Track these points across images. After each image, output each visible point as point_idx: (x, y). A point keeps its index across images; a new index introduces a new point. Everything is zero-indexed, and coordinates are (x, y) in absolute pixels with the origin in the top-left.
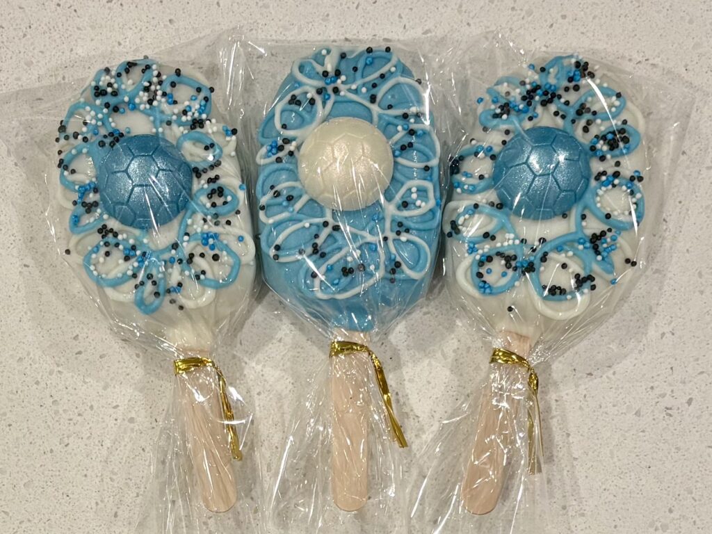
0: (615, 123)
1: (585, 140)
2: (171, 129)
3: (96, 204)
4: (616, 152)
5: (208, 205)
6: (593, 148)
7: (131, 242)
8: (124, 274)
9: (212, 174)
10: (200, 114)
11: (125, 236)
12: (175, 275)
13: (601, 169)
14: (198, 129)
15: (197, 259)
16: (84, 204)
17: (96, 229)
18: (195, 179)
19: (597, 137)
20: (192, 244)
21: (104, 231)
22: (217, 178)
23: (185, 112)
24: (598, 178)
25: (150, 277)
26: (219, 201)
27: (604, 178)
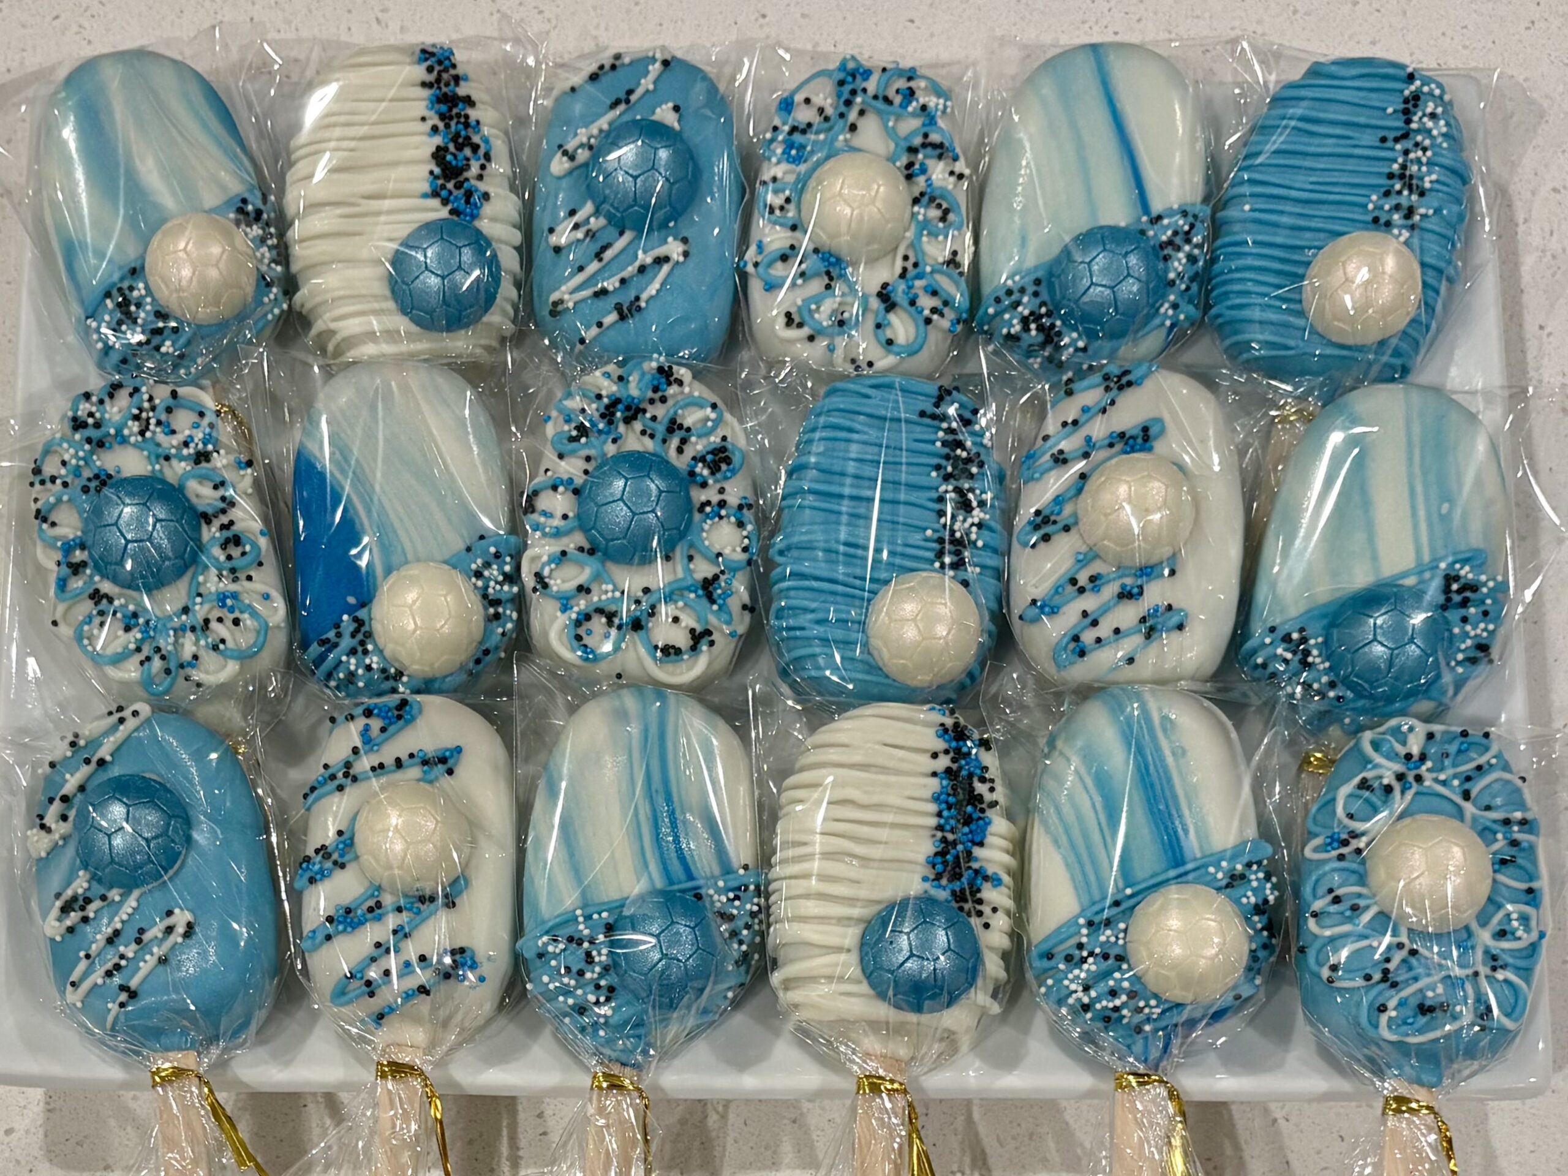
0: (715, 439)
1: (681, 463)
2: (171, 466)
3: (84, 564)
4: (718, 476)
5: (222, 558)
6: (692, 474)
7: (131, 607)
8: (126, 647)
9: (224, 519)
10: (205, 444)
11: (123, 601)
12: (189, 645)
13: (703, 498)
14: (204, 464)
15: (214, 625)
16: (70, 565)
17: (87, 594)
18: (204, 528)
19: (694, 458)
20: (206, 607)
21: (96, 596)
22: (231, 523)
23: (186, 444)
24: (701, 509)
25: (158, 650)
26: (236, 552)
27: (708, 509)
